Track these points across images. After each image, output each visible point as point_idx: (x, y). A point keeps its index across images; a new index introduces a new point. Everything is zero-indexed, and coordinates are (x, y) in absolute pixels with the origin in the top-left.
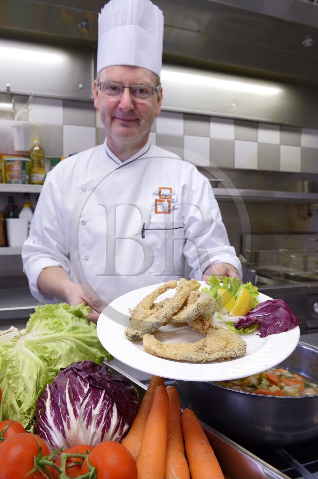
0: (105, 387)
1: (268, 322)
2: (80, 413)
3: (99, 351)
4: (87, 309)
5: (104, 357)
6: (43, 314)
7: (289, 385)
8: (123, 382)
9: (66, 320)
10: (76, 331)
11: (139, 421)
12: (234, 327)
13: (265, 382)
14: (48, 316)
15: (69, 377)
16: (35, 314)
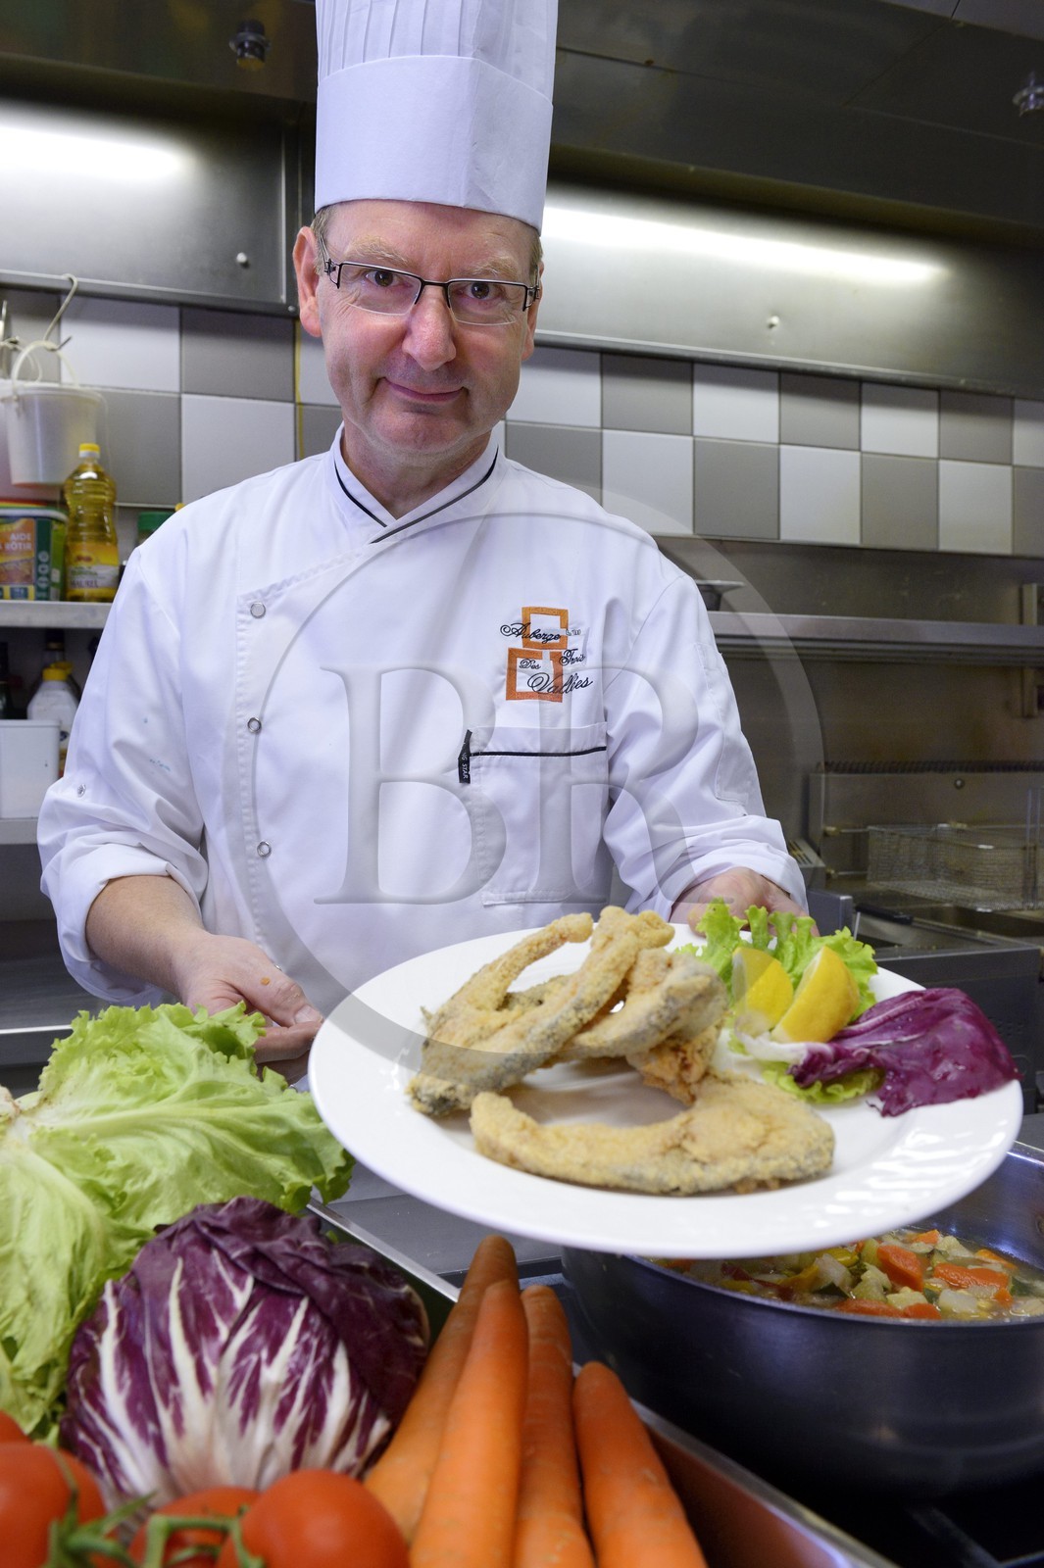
0: (307, 1290)
1: (909, 1065)
2: (221, 1379)
3: (293, 1168)
4: (255, 1025)
5: (310, 1189)
6: (98, 1042)
7: (960, 1287)
8: (373, 1271)
9: (179, 1061)
10: (212, 1099)
11: (424, 1407)
12: (791, 1078)
13: (873, 1275)
14: (118, 1048)
15: (183, 1253)
16: (70, 1043)
